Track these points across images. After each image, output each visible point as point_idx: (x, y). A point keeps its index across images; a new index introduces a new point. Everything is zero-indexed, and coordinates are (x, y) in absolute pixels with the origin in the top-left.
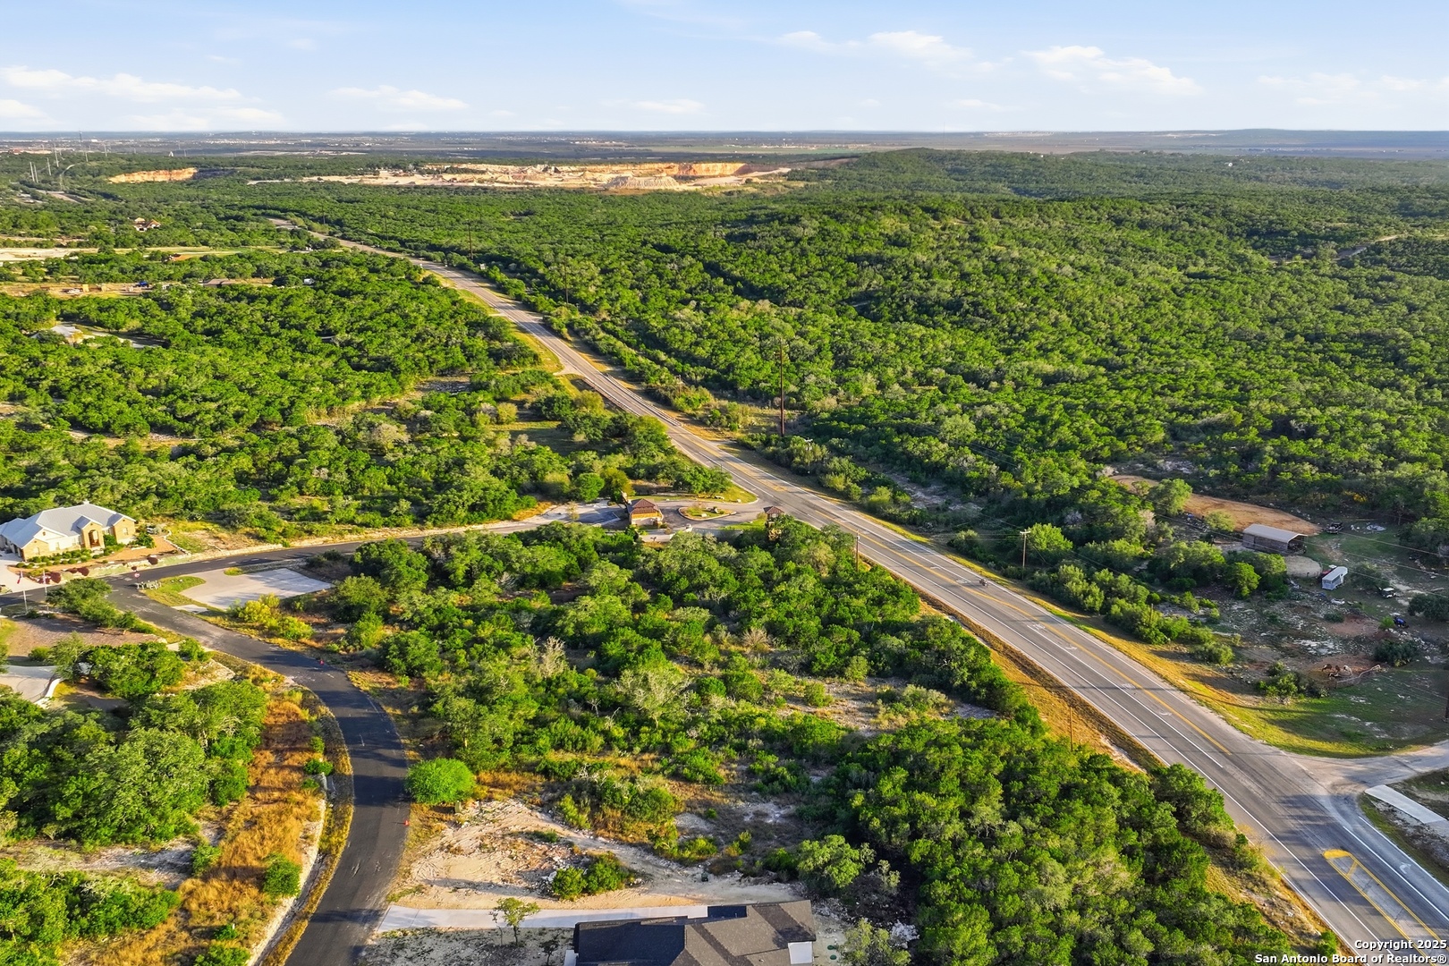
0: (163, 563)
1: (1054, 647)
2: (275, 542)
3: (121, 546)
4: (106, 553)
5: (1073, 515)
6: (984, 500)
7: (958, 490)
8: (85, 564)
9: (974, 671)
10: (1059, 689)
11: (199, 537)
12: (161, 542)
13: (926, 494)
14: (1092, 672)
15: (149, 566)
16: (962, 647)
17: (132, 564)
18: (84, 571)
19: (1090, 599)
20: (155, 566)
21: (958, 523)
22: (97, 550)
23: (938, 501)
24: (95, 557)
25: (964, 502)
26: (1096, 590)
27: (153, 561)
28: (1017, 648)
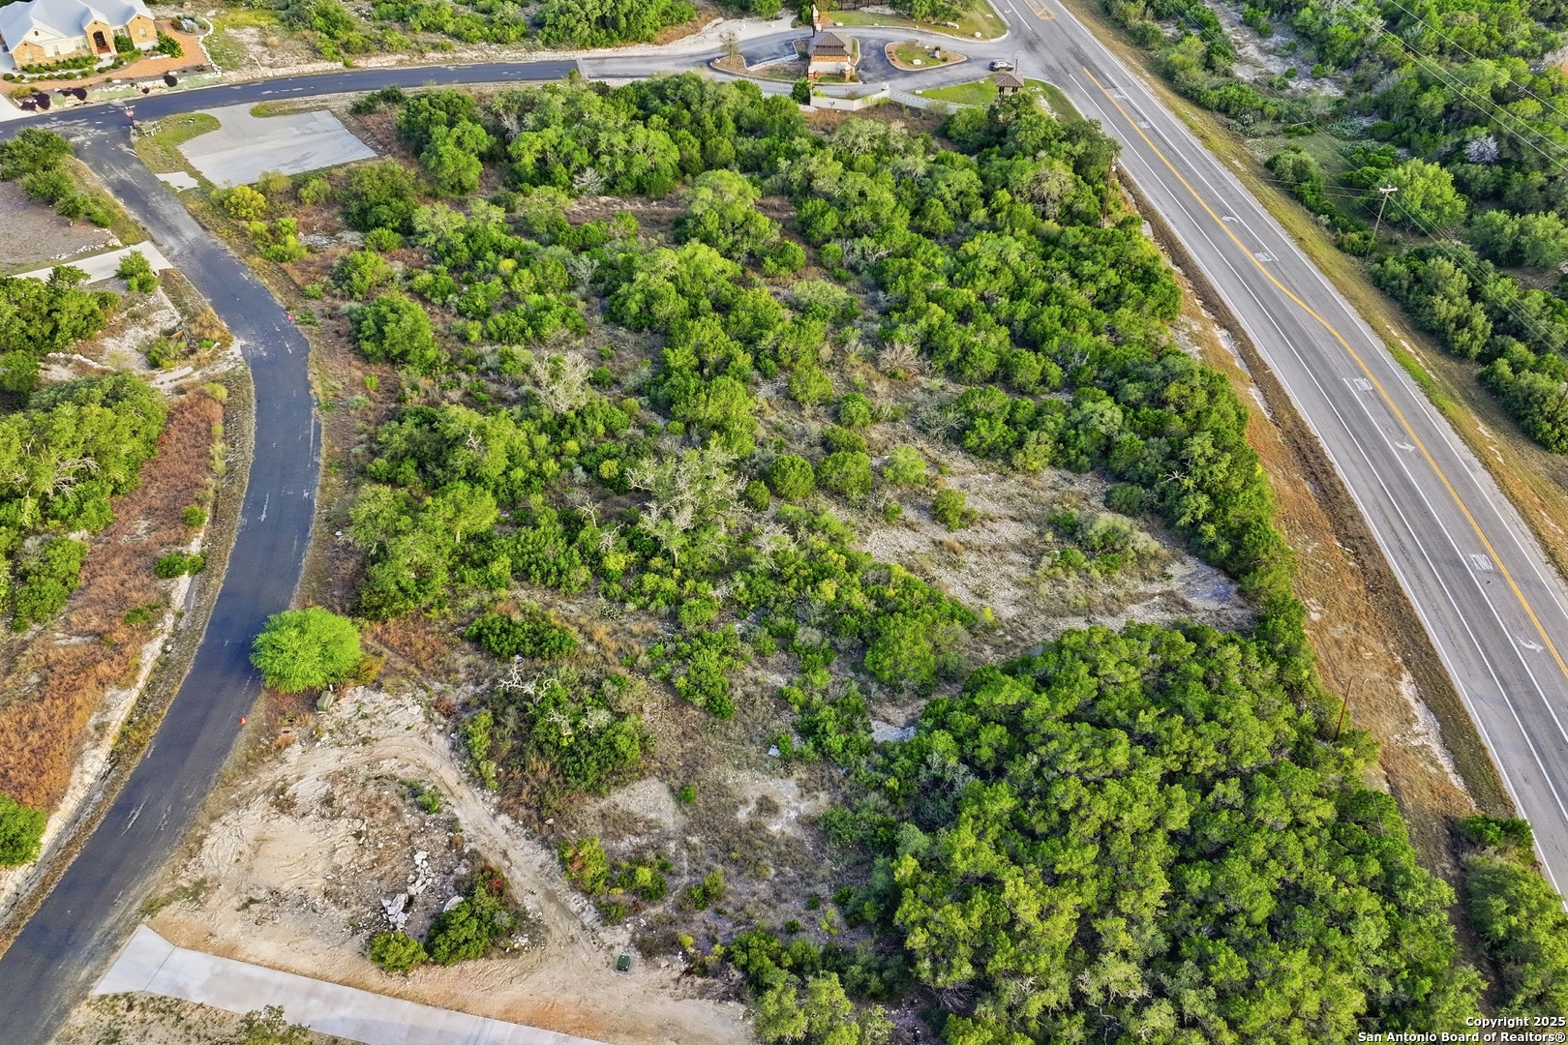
0: (184, 84)
1: (1376, 436)
2: (332, 60)
3: (138, 53)
4: (117, 64)
5: (1482, 143)
6: (1348, 76)
7: (1310, 53)
8: (86, 82)
9: (1220, 499)
10: (1360, 545)
11: (245, 38)
12: (194, 47)
13: (1261, 49)
14: (1427, 513)
15: (167, 90)
16: (1210, 452)
17: (143, 85)
18: (81, 93)
19: (1464, 336)
20: (173, 90)
21: (1294, 123)
22: (107, 59)
23: (1276, 67)
24: (100, 71)
25: (1315, 77)
26: (1480, 319)
27: (171, 81)
28: (1314, 430)
